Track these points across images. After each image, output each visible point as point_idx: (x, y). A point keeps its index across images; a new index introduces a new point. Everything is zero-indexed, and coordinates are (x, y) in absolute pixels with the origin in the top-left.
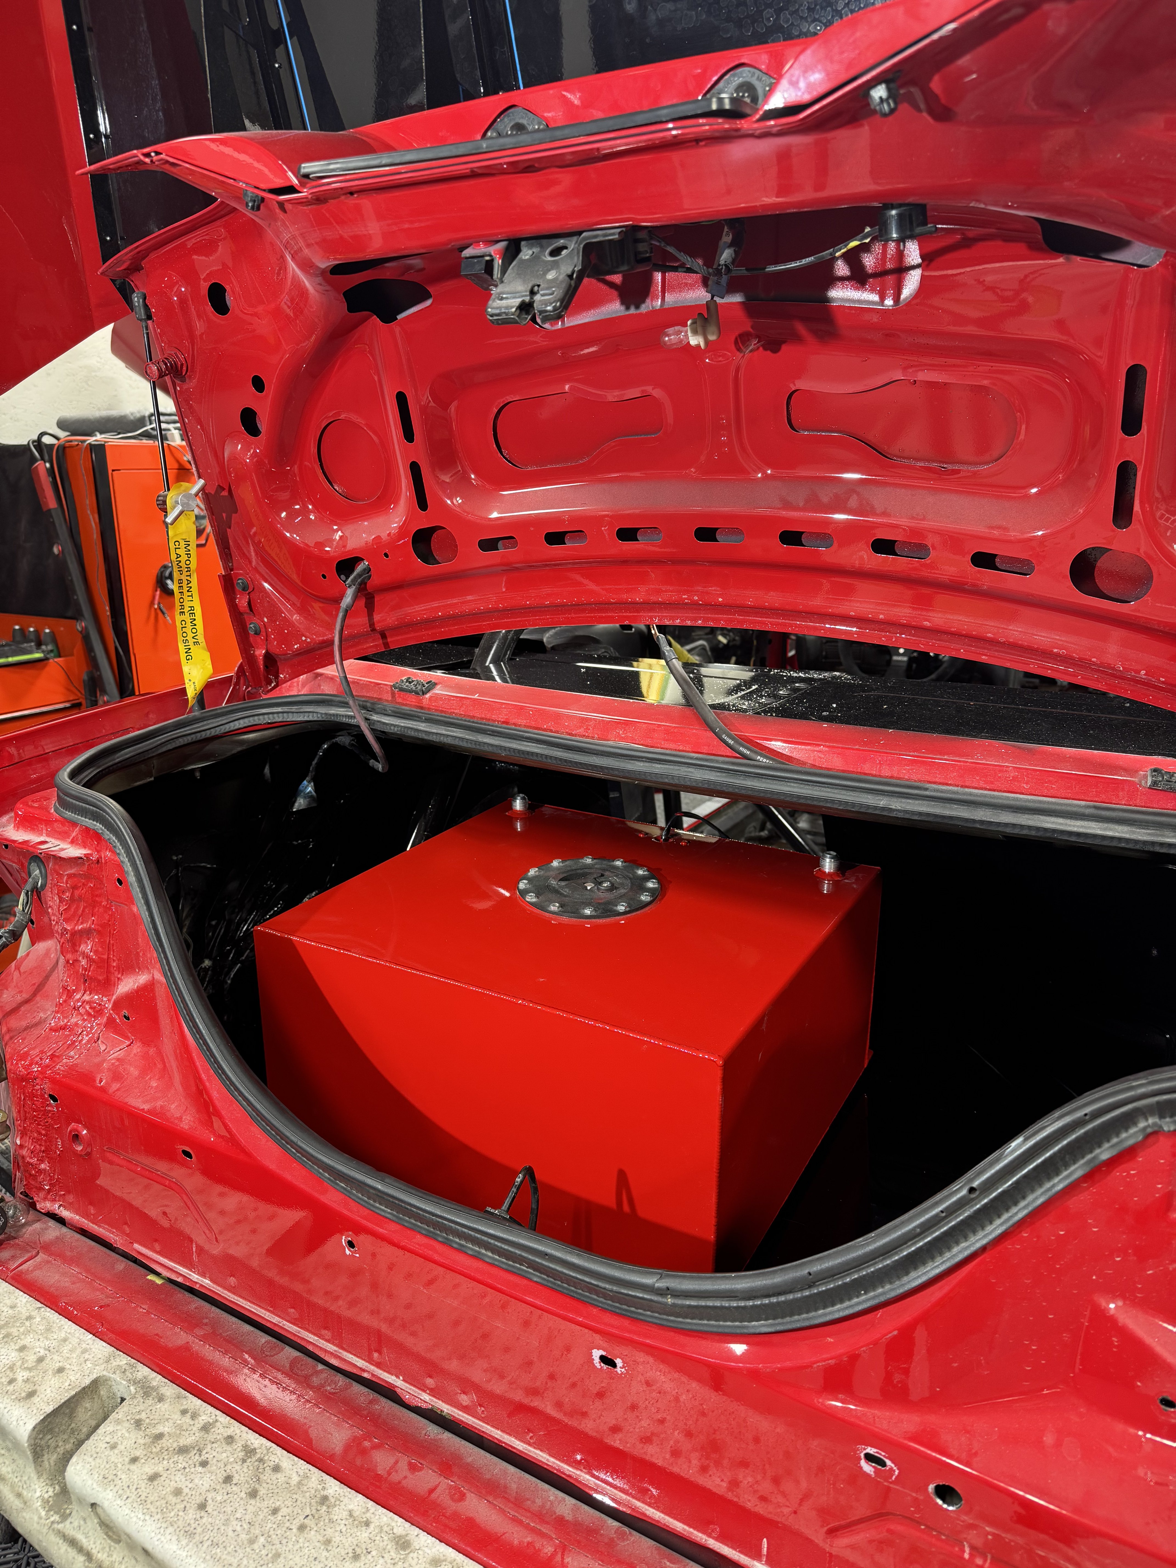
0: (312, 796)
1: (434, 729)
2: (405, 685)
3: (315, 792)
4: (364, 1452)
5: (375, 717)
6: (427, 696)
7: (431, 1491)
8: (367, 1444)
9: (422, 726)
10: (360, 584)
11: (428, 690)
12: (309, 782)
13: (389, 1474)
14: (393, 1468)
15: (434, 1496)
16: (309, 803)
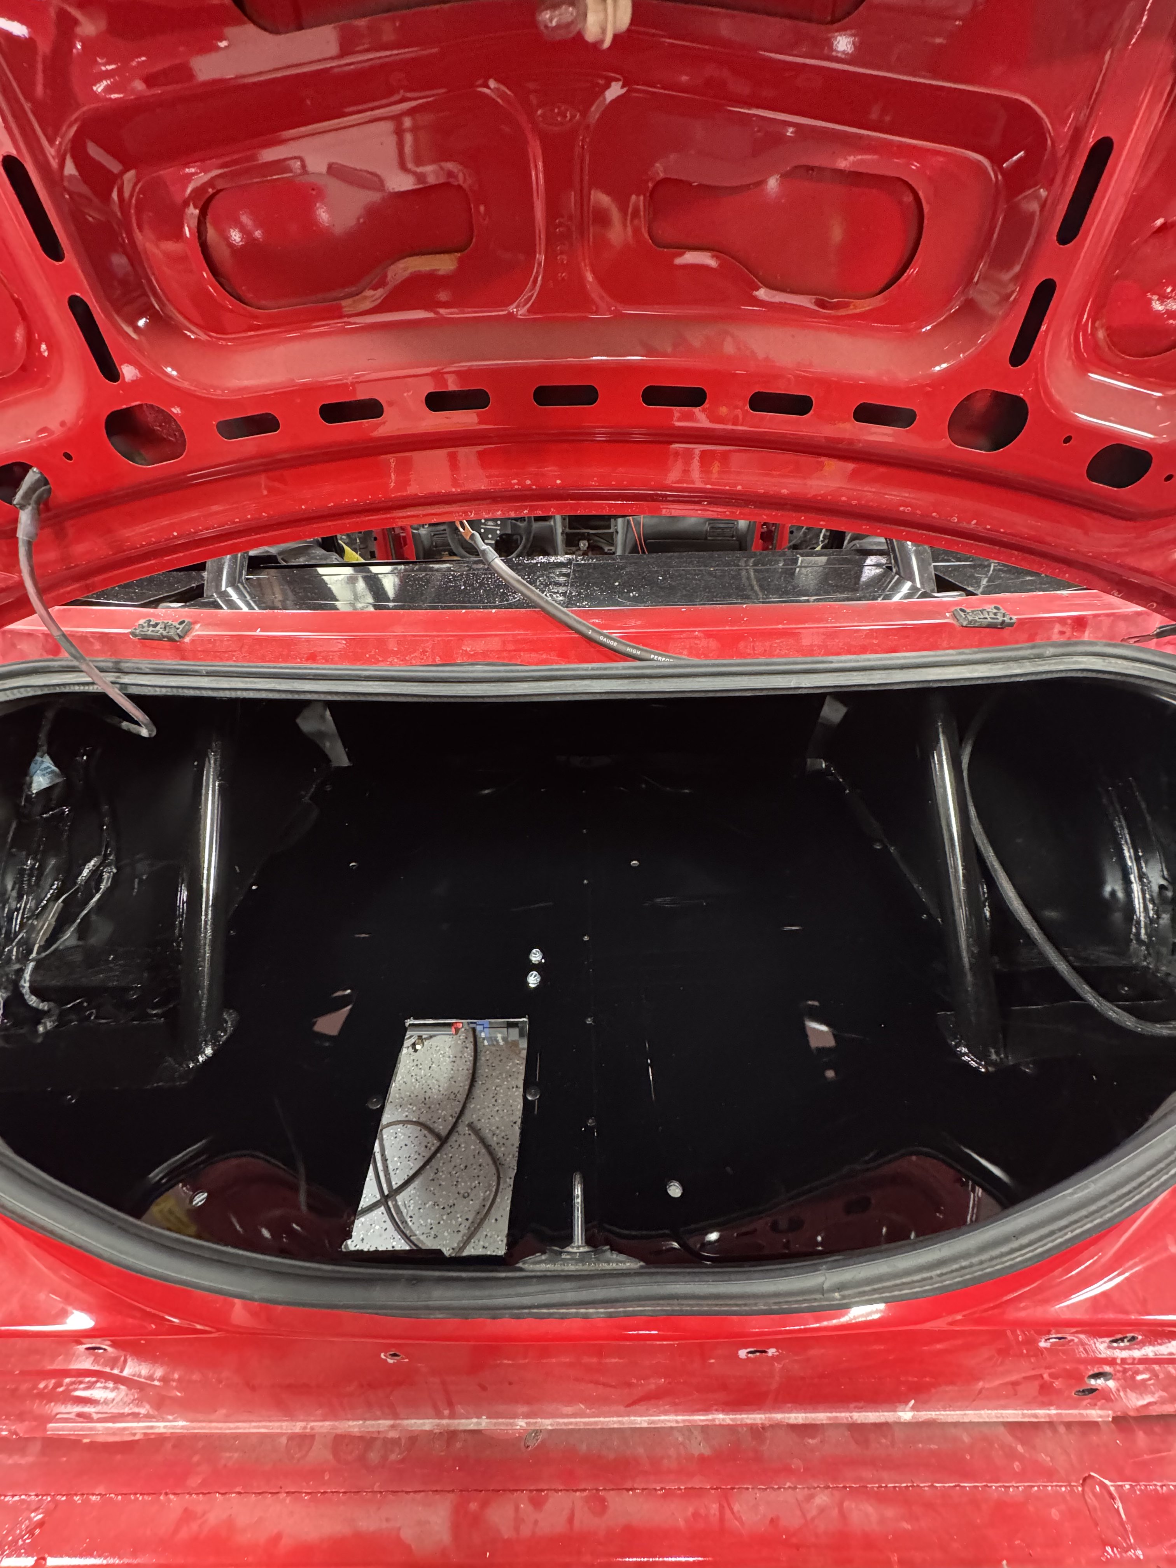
0: (53, 772)
1: (224, 683)
2: (150, 631)
3: (56, 765)
4: (476, 1520)
5: (126, 679)
6: (187, 640)
7: (571, 1519)
8: (473, 1506)
9: (205, 682)
10: (38, 502)
11: (186, 632)
12: (42, 757)
13: (517, 1529)
14: (518, 1521)
15: (577, 1523)
16: (52, 779)
